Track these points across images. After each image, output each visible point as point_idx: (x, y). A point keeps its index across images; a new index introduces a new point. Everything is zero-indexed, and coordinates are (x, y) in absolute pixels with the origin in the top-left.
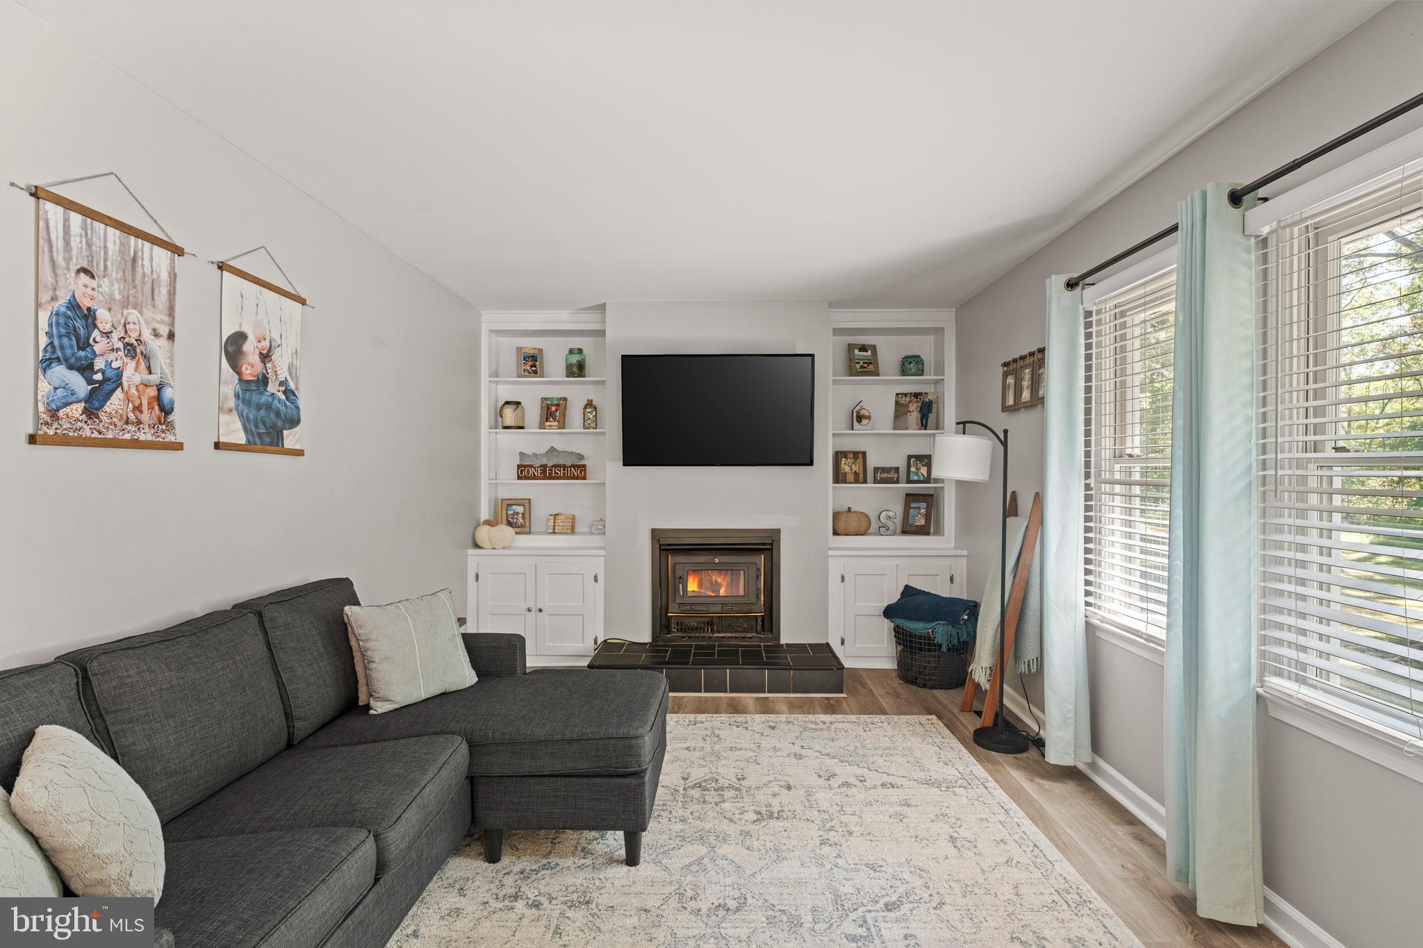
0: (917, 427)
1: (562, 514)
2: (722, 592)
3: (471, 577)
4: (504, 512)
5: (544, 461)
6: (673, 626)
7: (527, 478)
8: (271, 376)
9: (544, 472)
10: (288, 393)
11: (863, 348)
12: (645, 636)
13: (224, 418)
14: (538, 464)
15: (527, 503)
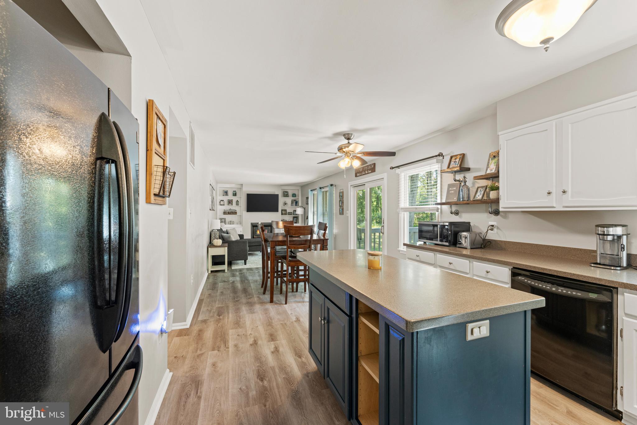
0: (295, 206)
1: (231, 221)
5: (229, 211)
7: (225, 214)
9: (229, 213)
11: (286, 192)
15: (225, 219)
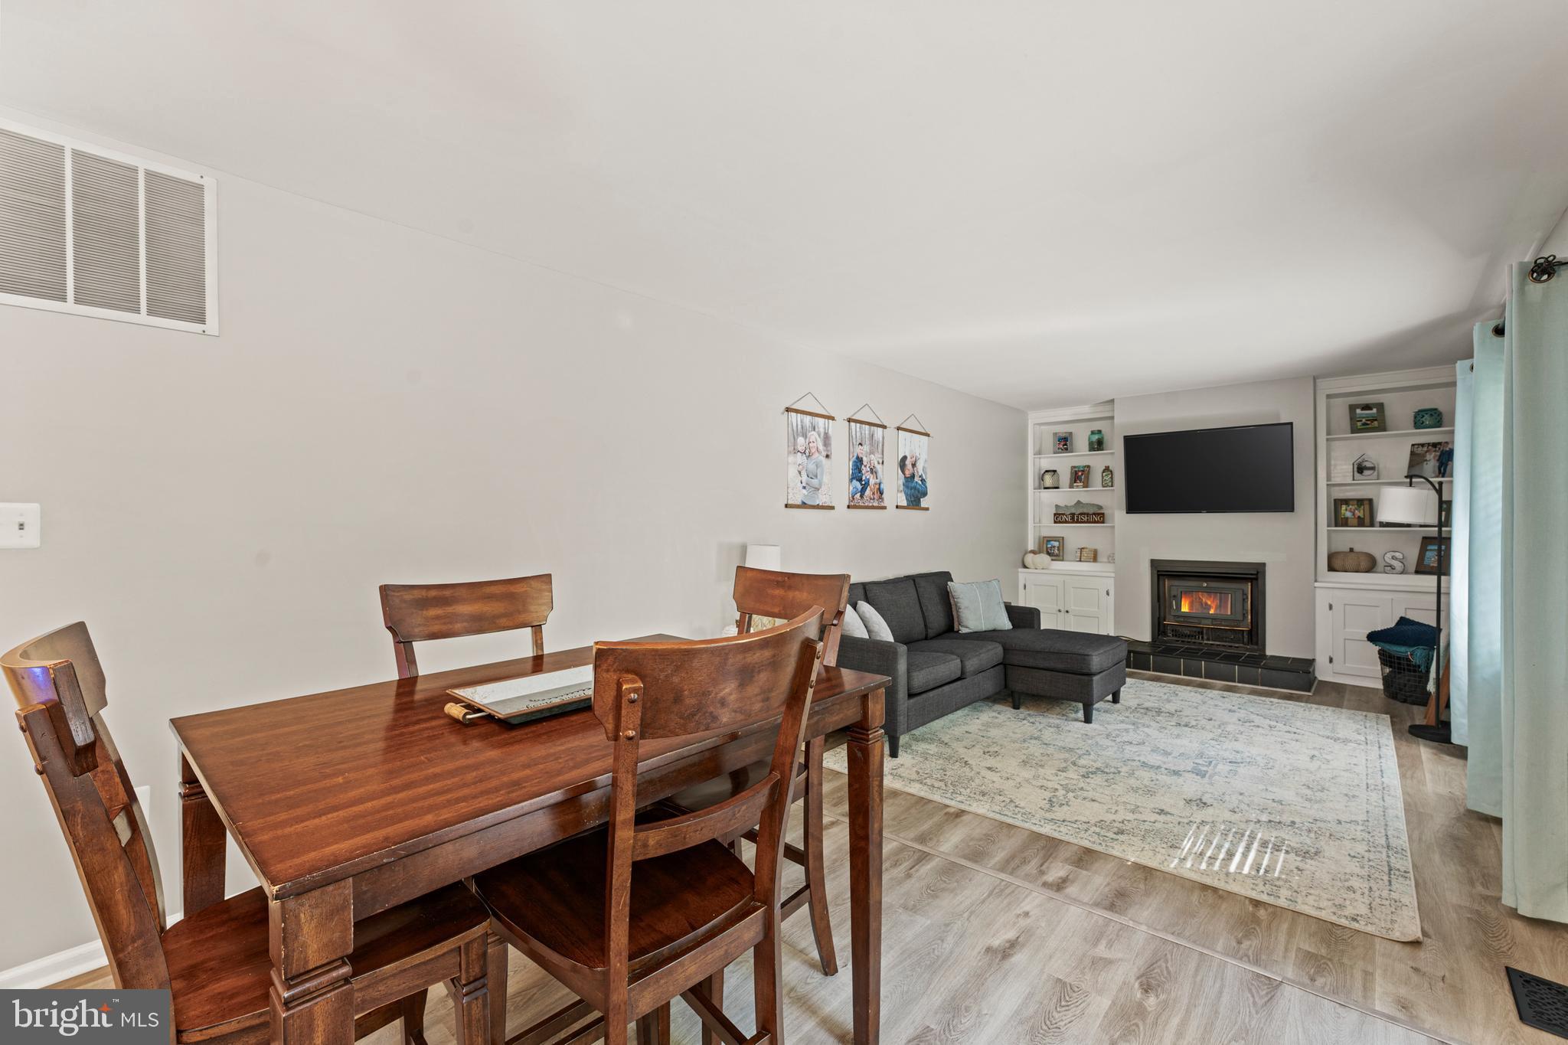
0: (1433, 475)
1: (1087, 548)
2: (1212, 612)
3: (1021, 587)
4: (1045, 546)
5: (1073, 511)
6: (1169, 632)
7: (1060, 522)
8: (916, 474)
9: (1073, 518)
10: (923, 481)
11: (1367, 407)
12: (1147, 637)
13: (899, 495)
14: (1068, 513)
15: (1061, 540)
